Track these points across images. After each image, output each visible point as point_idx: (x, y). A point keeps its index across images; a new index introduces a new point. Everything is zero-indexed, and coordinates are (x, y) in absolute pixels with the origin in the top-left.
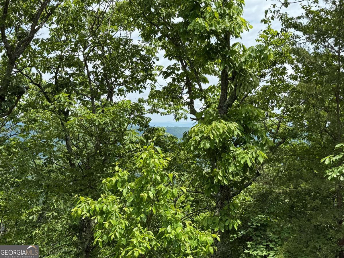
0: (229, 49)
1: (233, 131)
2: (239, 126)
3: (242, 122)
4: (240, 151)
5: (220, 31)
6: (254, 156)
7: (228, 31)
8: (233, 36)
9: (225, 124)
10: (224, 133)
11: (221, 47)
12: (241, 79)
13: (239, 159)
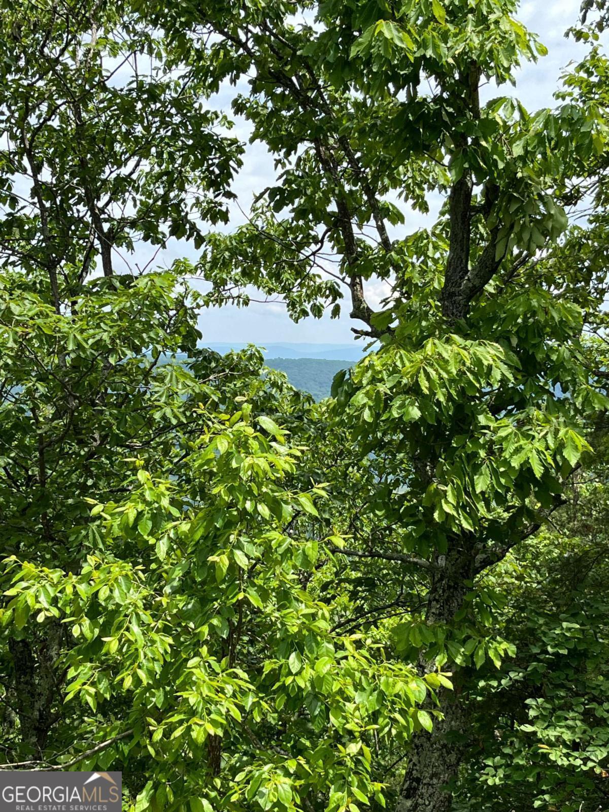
0: (477, 115)
1: (490, 368)
2: (506, 355)
3: (514, 341)
4: (509, 430)
5: (451, 61)
6: (552, 445)
7: (473, 62)
8: (488, 77)
9: (464, 348)
10: (461, 373)
11: (451, 110)
12: (512, 210)
13: (506, 455)
